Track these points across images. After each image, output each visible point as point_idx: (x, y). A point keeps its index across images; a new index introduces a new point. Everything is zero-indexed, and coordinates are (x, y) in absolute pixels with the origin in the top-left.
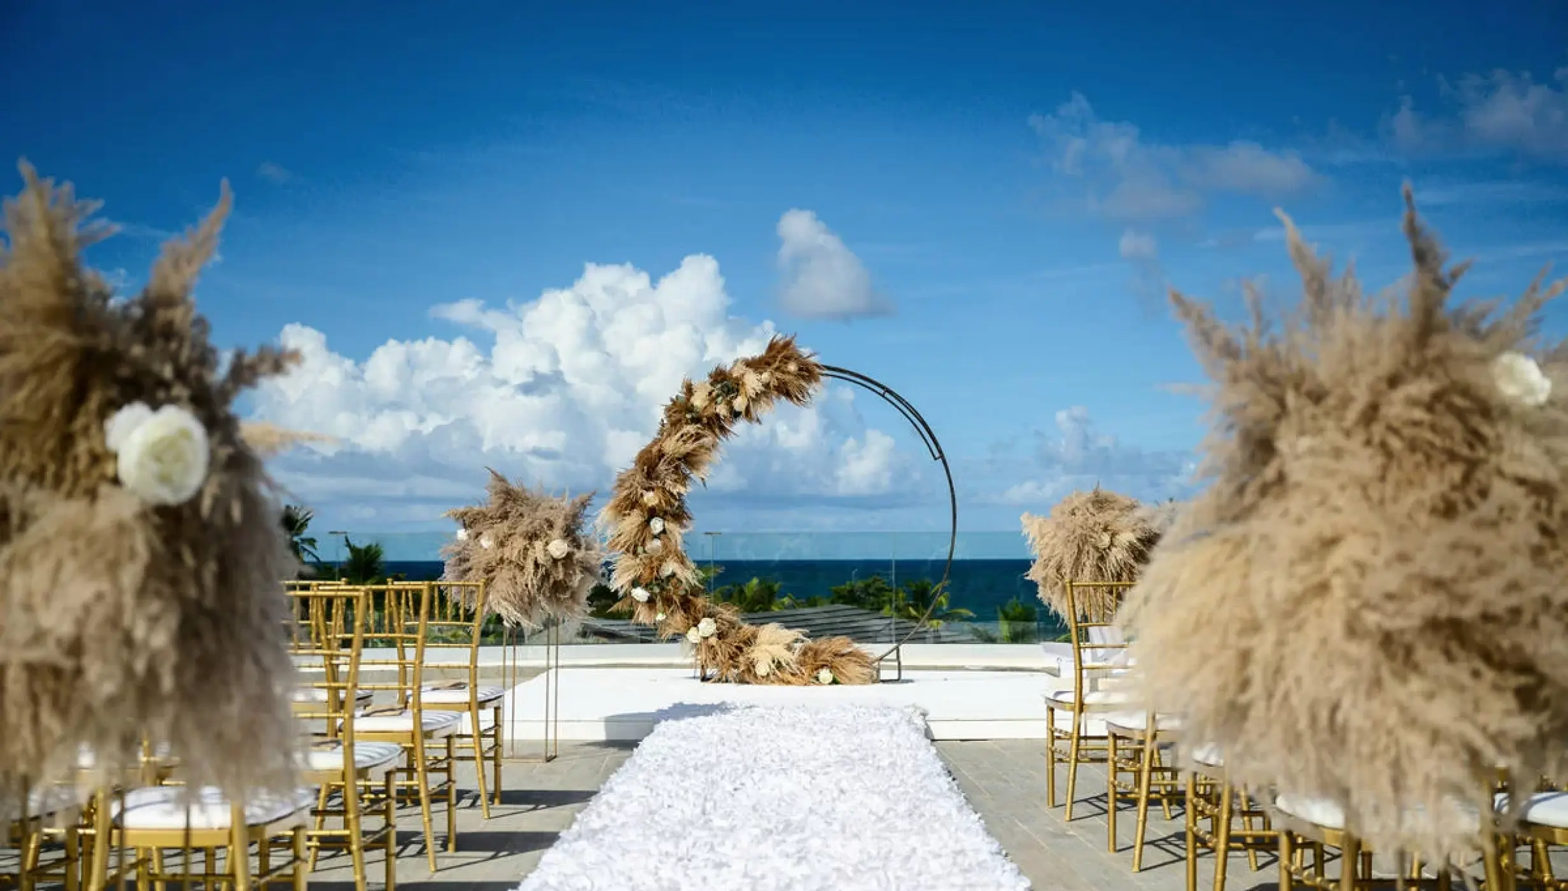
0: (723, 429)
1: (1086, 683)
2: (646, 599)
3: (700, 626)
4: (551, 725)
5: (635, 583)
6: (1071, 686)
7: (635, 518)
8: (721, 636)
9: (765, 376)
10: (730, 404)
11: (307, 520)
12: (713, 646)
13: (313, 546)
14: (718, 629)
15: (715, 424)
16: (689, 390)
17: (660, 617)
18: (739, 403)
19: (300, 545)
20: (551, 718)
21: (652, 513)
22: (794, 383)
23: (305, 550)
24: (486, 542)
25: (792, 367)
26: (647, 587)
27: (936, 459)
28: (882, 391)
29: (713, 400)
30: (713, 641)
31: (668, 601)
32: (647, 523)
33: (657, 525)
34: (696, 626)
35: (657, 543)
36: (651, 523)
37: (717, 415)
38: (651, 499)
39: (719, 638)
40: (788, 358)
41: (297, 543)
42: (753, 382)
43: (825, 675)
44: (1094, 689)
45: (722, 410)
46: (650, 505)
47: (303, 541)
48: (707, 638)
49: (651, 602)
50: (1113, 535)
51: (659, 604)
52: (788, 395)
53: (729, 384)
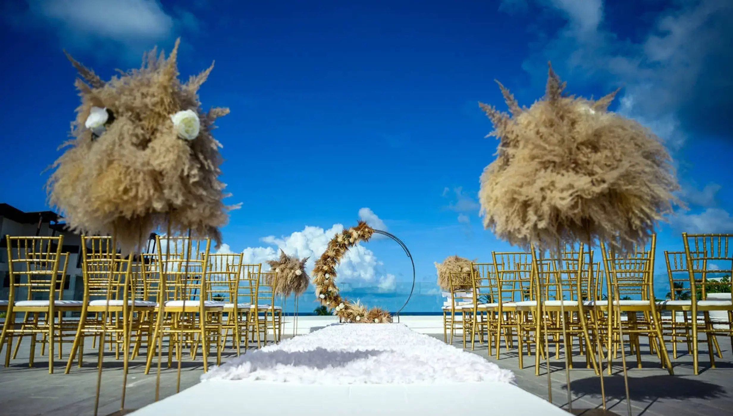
0: (346, 248)
1: (455, 303)
3: (340, 306)
4: (295, 330)
5: (321, 293)
6: (451, 304)
7: (320, 274)
9: (359, 232)
10: (349, 240)
12: (343, 312)
14: (345, 307)
15: (344, 246)
16: (337, 237)
17: (328, 303)
18: (351, 240)
20: (295, 327)
21: (326, 272)
24: (277, 270)
25: (367, 230)
26: (324, 294)
29: (344, 240)
30: (343, 310)
31: (330, 298)
32: (324, 275)
33: (327, 276)
34: (338, 305)
35: (327, 281)
37: (345, 244)
38: (326, 268)
39: (345, 309)
40: (366, 227)
42: (355, 234)
43: (376, 320)
44: (458, 305)
45: (346, 243)
46: (325, 270)
49: (325, 299)
50: (462, 268)
51: (328, 299)
53: (348, 235)
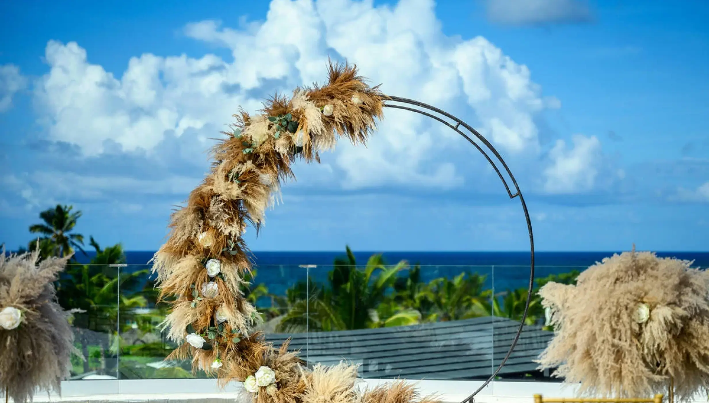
0: (282, 166)
2: (201, 346)
3: (258, 374)
5: (190, 329)
7: (190, 260)
8: (280, 385)
9: (328, 109)
10: (289, 139)
11: (77, 218)
12: (271, 396)
13: (81, 241)
14: (277, 378)
15: (274, 161)
16: (246, 123)
17: (216, 365)
18: (300, 139)
19: (70, 239)
21: (208, 254)
22: (357, 117)
23: (73, 244)
26: (202, 332)
27: (512, 197)
28: (454, 124)
29: (272, 135)
30: (272, 390)
31: (224, 348)
32: (203, 264)
33: (213, 267)
34: (253, 374)
35: (213, 286)
36: (208, 265)
37: (276, 152)
38: (206, 240)
39: (279, 388)
40: (352, 90)
41: (66, 239)
42: (314, 115)
45: (281, 147)
46: (206, 246)
47: (72, 236)
48: (265, 387)
49: (207, 348)
51: (216, 351)
52: (351, 130)
53: (289, 116)
